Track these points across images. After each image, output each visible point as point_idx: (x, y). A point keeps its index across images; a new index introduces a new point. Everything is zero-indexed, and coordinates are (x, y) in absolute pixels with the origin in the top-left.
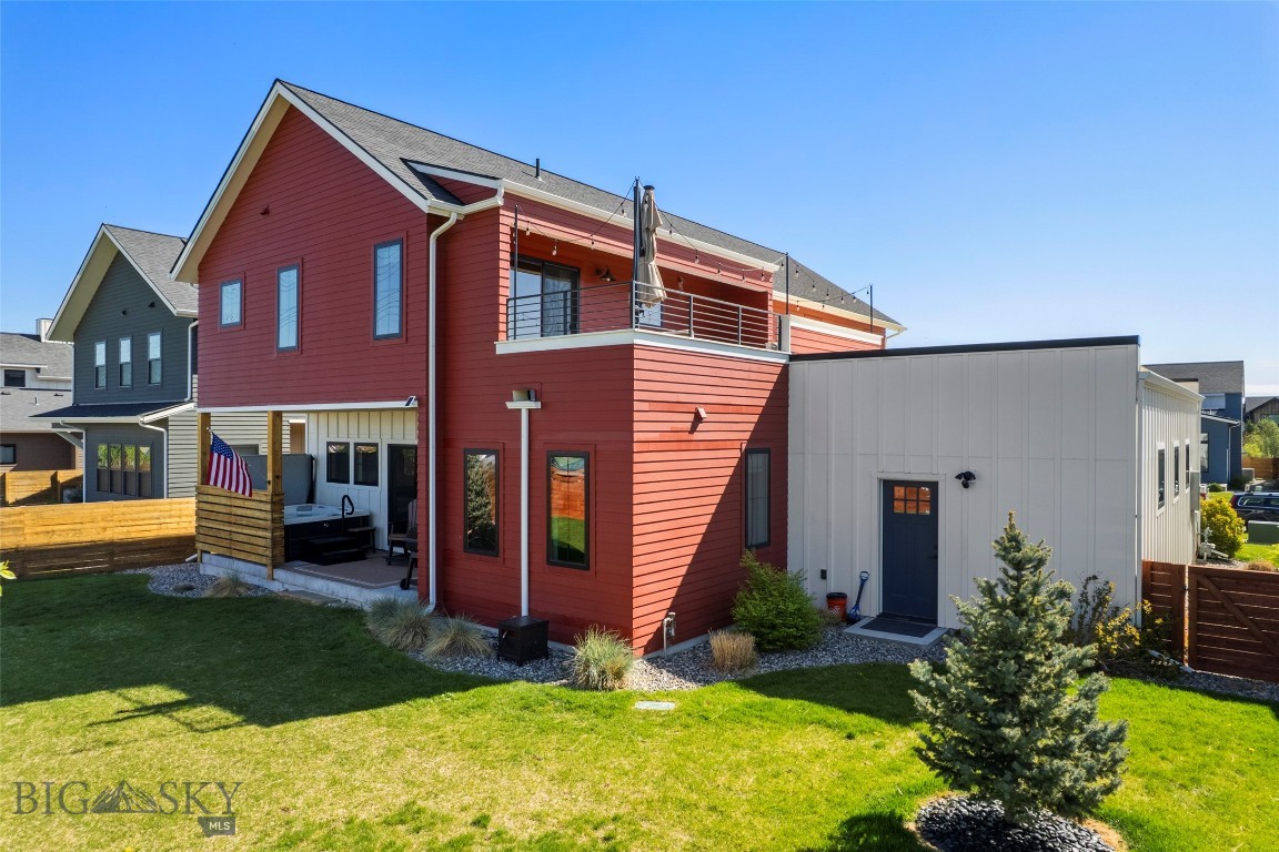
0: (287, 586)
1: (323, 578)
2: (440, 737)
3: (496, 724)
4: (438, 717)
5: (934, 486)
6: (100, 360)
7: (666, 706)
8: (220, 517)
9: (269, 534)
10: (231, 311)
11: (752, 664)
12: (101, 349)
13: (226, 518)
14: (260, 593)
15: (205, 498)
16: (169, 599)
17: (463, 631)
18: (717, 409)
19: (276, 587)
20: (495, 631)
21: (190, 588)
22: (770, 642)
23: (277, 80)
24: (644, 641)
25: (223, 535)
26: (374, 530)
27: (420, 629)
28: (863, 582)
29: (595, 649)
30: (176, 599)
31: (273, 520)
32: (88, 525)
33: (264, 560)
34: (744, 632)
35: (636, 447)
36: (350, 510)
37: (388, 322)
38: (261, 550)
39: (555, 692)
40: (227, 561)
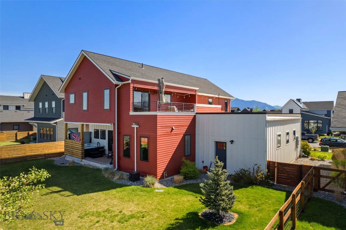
0: (85, 163)
1: (93, 161)
2: (115, 197)
3: (126, 194)
4: (115, 193)
5: (226, 143)
6: (41, 106)
7: (162, 191)
8: (70, 147)
9: (81, 152)
10: (72, 100)
11: (182, 182)
12: (41, 104)
13: (71, 147)
14: (79, 165)
15: (66, 143)
16: (59, 166)
17: (122, 175)
18: (177, 126)
19: (83, 163)
20: (129, 174)
21: (63, 163)
22: (188, 177)
23: (82, 50)
24: (159, 177)
25: (70, 151)
26: (105, 150)
27: (113, 174)
28: (211, 164)
29: (149, 179)
30: (61, 166)
31: (82, 148)
32: (40, 148)
33: (80, 157)
34: (181, 175)
35: (158, 136)
36: (99, 146)
37: (107, 106)
38: (79, 155)
39: (139, 188)
40: (71, 157)
